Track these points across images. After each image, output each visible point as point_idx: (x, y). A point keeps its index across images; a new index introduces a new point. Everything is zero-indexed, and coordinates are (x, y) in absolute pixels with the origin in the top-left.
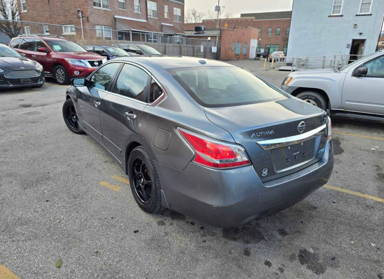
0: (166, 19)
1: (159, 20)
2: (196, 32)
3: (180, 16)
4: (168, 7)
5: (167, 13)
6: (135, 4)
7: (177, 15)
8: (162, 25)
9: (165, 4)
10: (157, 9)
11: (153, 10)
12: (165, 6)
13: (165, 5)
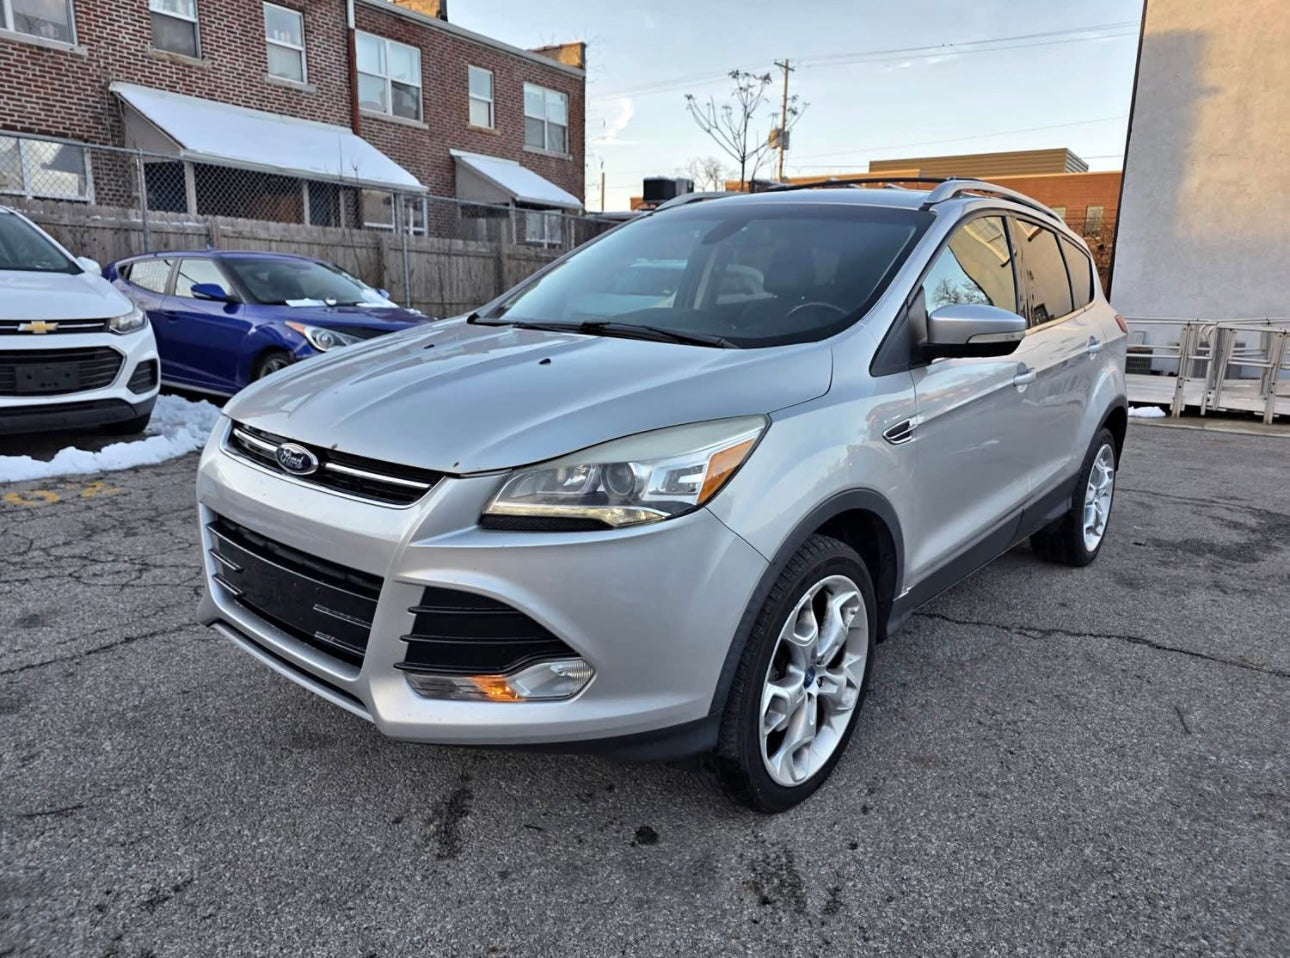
0: (480, 131)
1: (431, 135)
2: (649, 205)
3: (564, 128)
4: (494, 77)
5: (489, 104)
6: (268, 39)
7: (543, 122)
8: (452, 158)
9: (473, 63)
10: (424, 78)
11: (395, 84)
12: (470, 72)
13: (471, 68)
